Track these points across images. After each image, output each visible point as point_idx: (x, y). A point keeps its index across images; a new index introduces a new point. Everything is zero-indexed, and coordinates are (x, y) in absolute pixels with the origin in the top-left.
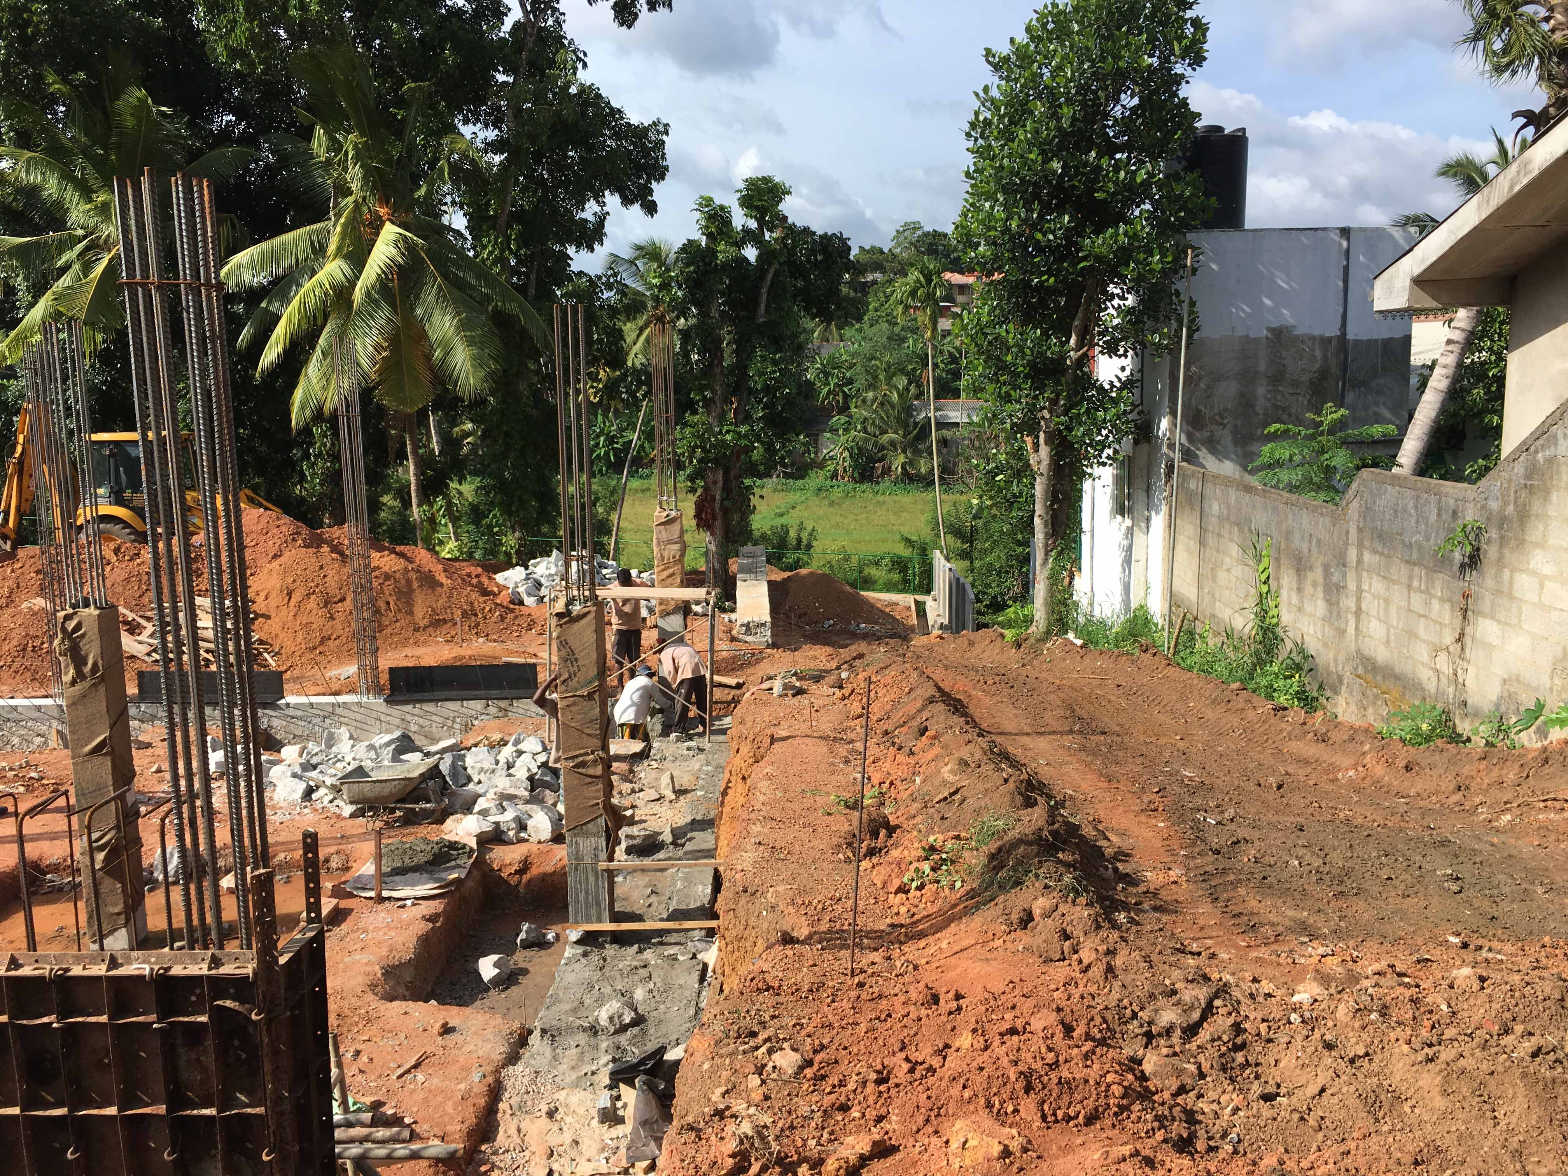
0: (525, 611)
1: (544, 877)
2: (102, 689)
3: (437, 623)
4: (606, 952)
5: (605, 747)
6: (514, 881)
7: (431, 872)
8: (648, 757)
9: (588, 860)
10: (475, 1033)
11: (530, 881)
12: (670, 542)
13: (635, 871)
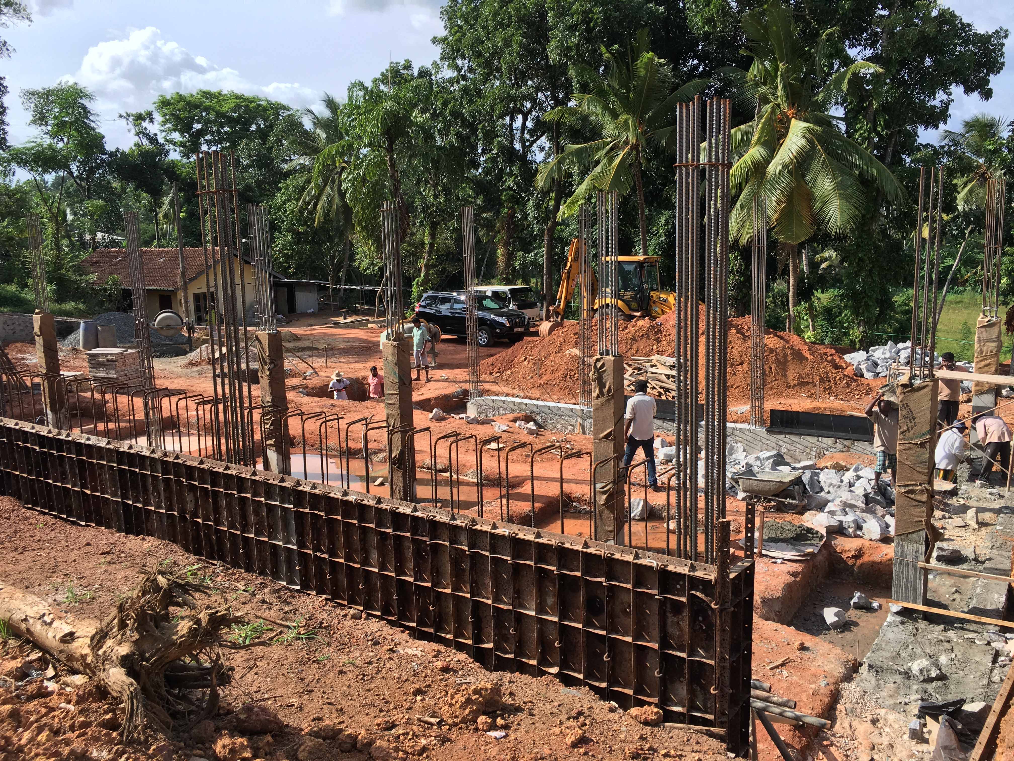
0: (865, 382)
1: (873, 564)
2: (612, 402)
3: (802, 384)
4: (918, 625)
5: (930, 483)
6: (851, 562)
7: (794, 545)
8: (957, 495)
9: (910, 558)
10: (823, 655)
11: (862, 565)
12: (989, 340)
13: (942, 573)
